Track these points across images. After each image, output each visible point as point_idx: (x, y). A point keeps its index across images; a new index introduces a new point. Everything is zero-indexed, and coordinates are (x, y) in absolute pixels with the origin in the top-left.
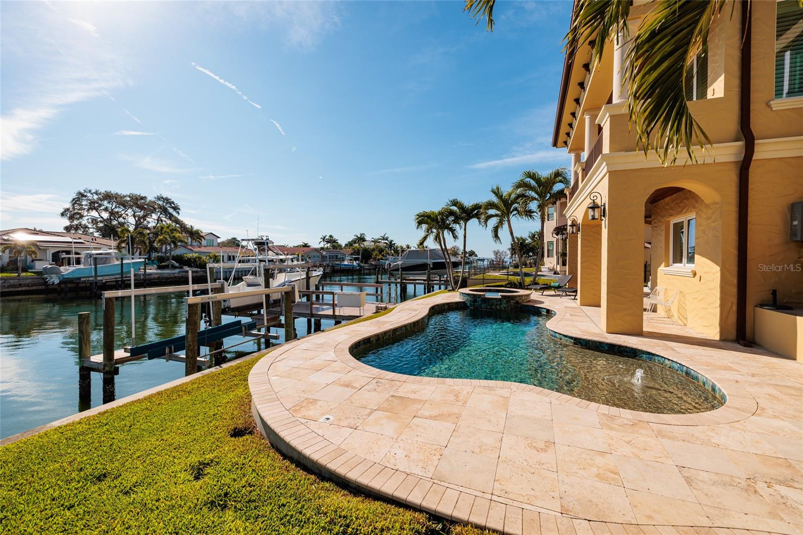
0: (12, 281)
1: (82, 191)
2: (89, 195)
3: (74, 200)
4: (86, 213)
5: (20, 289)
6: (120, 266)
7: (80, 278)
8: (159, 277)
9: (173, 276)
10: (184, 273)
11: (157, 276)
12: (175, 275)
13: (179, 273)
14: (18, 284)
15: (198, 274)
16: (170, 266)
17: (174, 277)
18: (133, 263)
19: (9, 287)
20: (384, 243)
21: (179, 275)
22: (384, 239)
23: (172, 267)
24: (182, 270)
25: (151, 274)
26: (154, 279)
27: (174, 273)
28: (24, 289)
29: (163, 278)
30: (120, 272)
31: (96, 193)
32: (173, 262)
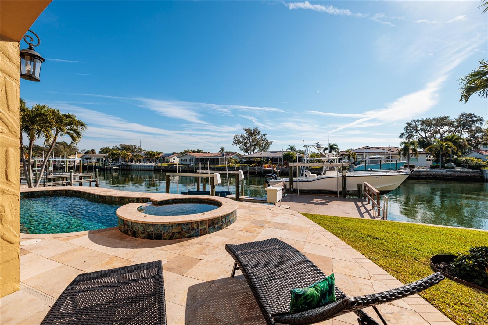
3: (405, 127)
4: (414, 134)
10: (452, 173)
11: (426, 173)
12: (443, 173)
17: (441, 175)
21: (447, 174)
23: (442, 167)
24: (452, 170)
25: (421, 172)
29: (431, 175)
32: (452, 163)
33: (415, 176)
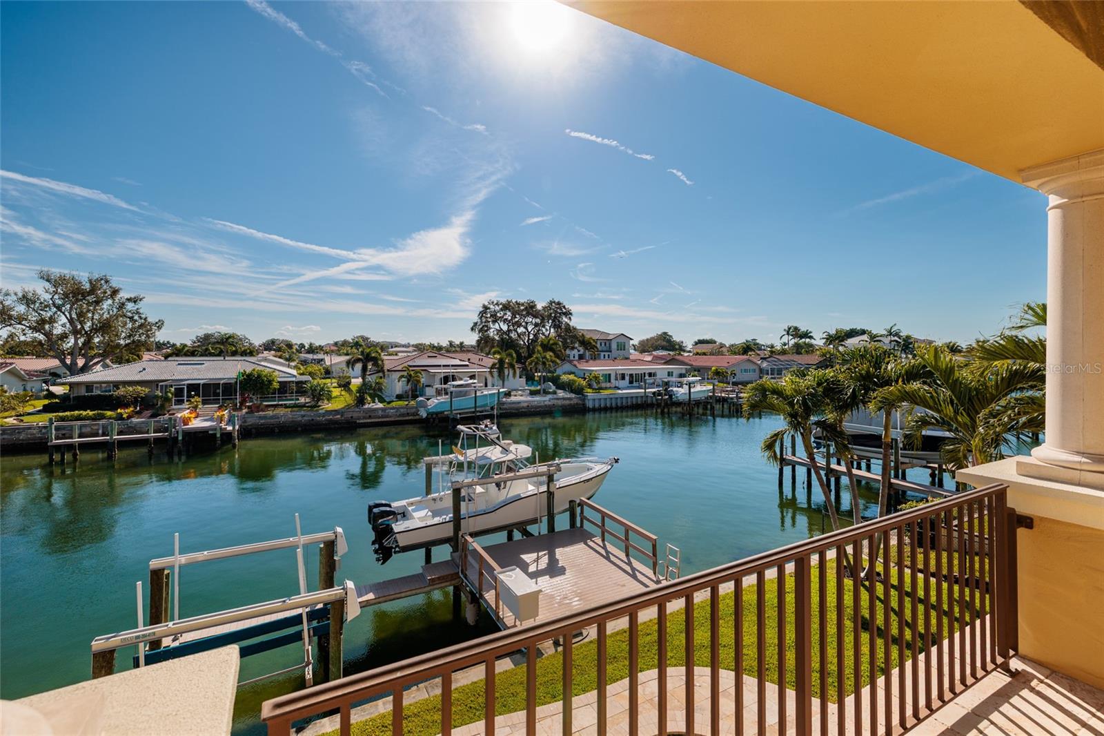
0: (402, 410)
1: (486, 304)
2: (492, 306)
3: (480, 313)
4: (492, 326)
5: (407, 418)
6: (474, 399)
7: (444, 412)
8: (528, 406)
9: (542, 404)
10: (555, 401)
11: (525, 405)
12: (546, 403)
13: (549, 401)
14: (406, 412)
15: (572, 402)
16: (542, 391)
17: (545, 406)
18: (490, 394)
19: (400, 416)
20: (891, 341)
21: (550, 403)
22: (890, 334)
24: (555, 396)
25: (520, 403)
26: (523, 408)
27: (544, 401)
28: (410, 418)
29: (532, 407)
30: (474, 406)
31: (497, 304)
32: (551, 384)
33: (513, 411)
